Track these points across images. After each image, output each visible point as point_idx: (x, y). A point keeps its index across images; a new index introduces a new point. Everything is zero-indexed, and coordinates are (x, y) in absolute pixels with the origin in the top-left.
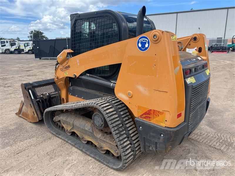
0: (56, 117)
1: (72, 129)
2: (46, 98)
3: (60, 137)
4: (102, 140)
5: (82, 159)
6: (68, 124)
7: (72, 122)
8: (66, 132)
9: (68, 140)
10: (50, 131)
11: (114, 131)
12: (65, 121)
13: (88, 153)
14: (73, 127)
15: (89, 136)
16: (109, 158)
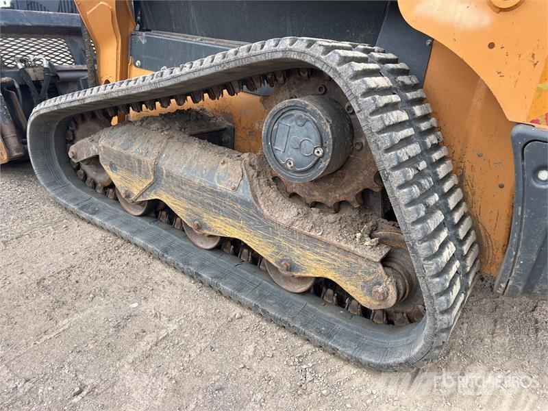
0: (78, 143)
1: (151, 187)
2: (41, 77)
3: (97, 219)
4: (300, 233)
5: (201, 312)
6: (133, 166)
7: (150, 160)
8: (123, 204)
9: (133, 233)
10: (54, 198)
11: (401, 187)
12: (119, 156)
13: (227, 289)
14: (156, 179)
15: (234, 216)
16: (329, 315)
